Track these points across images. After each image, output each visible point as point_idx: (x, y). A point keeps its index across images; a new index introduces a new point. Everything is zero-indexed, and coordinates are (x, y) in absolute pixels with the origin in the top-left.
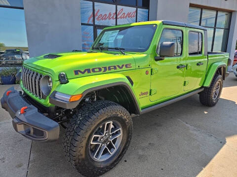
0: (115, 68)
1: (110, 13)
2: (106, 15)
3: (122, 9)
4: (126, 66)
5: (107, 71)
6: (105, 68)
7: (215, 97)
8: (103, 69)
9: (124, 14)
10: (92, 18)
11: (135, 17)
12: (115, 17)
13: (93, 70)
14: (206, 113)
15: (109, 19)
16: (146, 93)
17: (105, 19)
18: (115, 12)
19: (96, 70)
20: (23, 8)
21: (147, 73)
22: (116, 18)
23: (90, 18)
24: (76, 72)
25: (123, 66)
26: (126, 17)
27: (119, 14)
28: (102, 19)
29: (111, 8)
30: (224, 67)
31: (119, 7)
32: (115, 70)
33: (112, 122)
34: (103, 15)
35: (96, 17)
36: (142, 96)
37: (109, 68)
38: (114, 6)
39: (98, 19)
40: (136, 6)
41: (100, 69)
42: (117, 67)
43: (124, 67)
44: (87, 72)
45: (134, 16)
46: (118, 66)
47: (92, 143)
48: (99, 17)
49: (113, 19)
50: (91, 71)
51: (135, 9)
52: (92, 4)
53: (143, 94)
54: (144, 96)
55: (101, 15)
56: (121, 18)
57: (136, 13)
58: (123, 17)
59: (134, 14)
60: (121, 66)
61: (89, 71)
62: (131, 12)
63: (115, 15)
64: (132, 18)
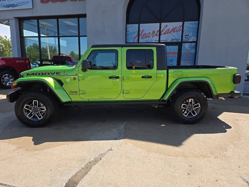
0: (49, 74)
1: (154, 31)
2: (150, 33)
3: (167, 26)
4: (57, 73)
6: (43, 74)
8: (41, 74)
9: (169, 29)
10: (137, 38)
11: (181, 31)
13: (36, 74)
15: (153, 36)
17: (149, 37)
18: (159, 29)
19: (38, 74)
20: (86, 36)
21: (75, 79)
22: (160, 35)
23: (135, 38)
25: (54, 73)
26: (170, 32)
28: (146, 37)
29: (155, 26)
31: (163, 25)
32: (49, 75)
34: (147, 33)
35: (141, 37)
36: (71, 93)
37: (45, 74)
38: (159, 24)
39: (142, 38)
40: (183, 20)
41: (40, 74)
42: (50, 74)
43: (55, 74)
45: (179, 30)
46: (51, 73)
48: (143, 36)
49: (157, 36)
51: (182, 23)
52: (138, 26)
53: (72, 92)
54: (73, 93)
55: (145, 34)
56: (165, 33)
57: (182, 27)
58: (168, 33)
59: (181, 28)
60: (53, 73)
61: (33, 74)
62: (176, 27)
63: (159, 32)
64: (178, 32)
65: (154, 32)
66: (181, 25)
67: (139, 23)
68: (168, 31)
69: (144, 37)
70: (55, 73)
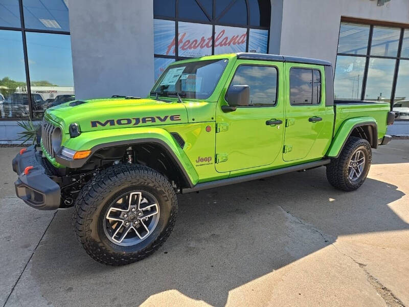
0: (153, 120)
1: (203, 37)
2: (196, 41)
3: (223, 31)
4: (172, 118)
5: (141, 124)
6: (138, 121)
7: (355, 176)
8: (134, 122)
9: (227, 38)
10: (174, 47)
11: (245, 44)
12: (211, 44)
13: (119, 122)
14: (331, 200)
15: (202, 47)
16: (208, 159)
17: (195, 47)
18: (210, 35)
19: (126, 122)
20: (68, 34)
21: (208, 129)
22: (213, 46)
23: (170, 47)
24: (94, 124)
25: (166, 117)
26: (229, 44)
27: (218, 39)
28: (190, 47)
29: (204, 30)
30: (372, 126)
31: (219, 28)
32: (153, 124)
33: (140, 193)
34: (191, 41)
35: (180, 45)
36: (200, 163)
37: (144, 120)
38: (210, 26)
39: (183, 48)
40: (248, 25)
41: (129, 121)
42: (156, 119)
43: (168, 121)
44: (109, 123)
45: (242, 42)
46: (159, 118)
47: (108, 218)
48: (184, 45)
49: (208, 47)
50: (116, 123)
51: (245, 30)
52: (174, 25)
53: (202, 160)
54: (204, 163)
55: (189, 41)
56: (221, 44)
57: (246, 37)
58: (225, 44)
59: (244, 37)
60: (163, 118)
61: (112, 123)
62: (238, 36)
63: (211, 41)
64: (240, 44)
65: (203, 40)
66: (245, 33)
67: (177, 19)
68: (226, 41)
69: (187, 46)
70: (169, 118)
